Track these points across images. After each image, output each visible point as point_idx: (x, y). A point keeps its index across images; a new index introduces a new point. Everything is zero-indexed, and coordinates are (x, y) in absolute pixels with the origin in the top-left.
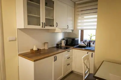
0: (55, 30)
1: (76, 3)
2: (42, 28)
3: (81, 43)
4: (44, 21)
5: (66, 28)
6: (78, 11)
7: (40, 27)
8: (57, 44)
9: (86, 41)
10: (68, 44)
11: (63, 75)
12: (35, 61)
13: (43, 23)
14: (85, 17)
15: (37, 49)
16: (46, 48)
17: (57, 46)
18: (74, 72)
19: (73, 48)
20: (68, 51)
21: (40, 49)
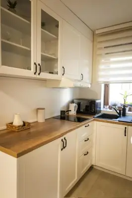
0: (58, 81)
1: (97, 32)
2: (35, 76)
3: (105, 109)
4: (39, 61)
5: (79, 78)
6: (100, 49)
7: (30, 73)
8: (62, 111)
9: (115, 105)
10: (82, 110)
11: (76, 178)
12: (19, 155)
13: (37, 65)
14: (112, 59)
15: (22, 124)
16: (41, 120)
17: (62, 115)
18: (94, 167)
19: (94, 120)
20: (87, 125)
21: (29, 124)
